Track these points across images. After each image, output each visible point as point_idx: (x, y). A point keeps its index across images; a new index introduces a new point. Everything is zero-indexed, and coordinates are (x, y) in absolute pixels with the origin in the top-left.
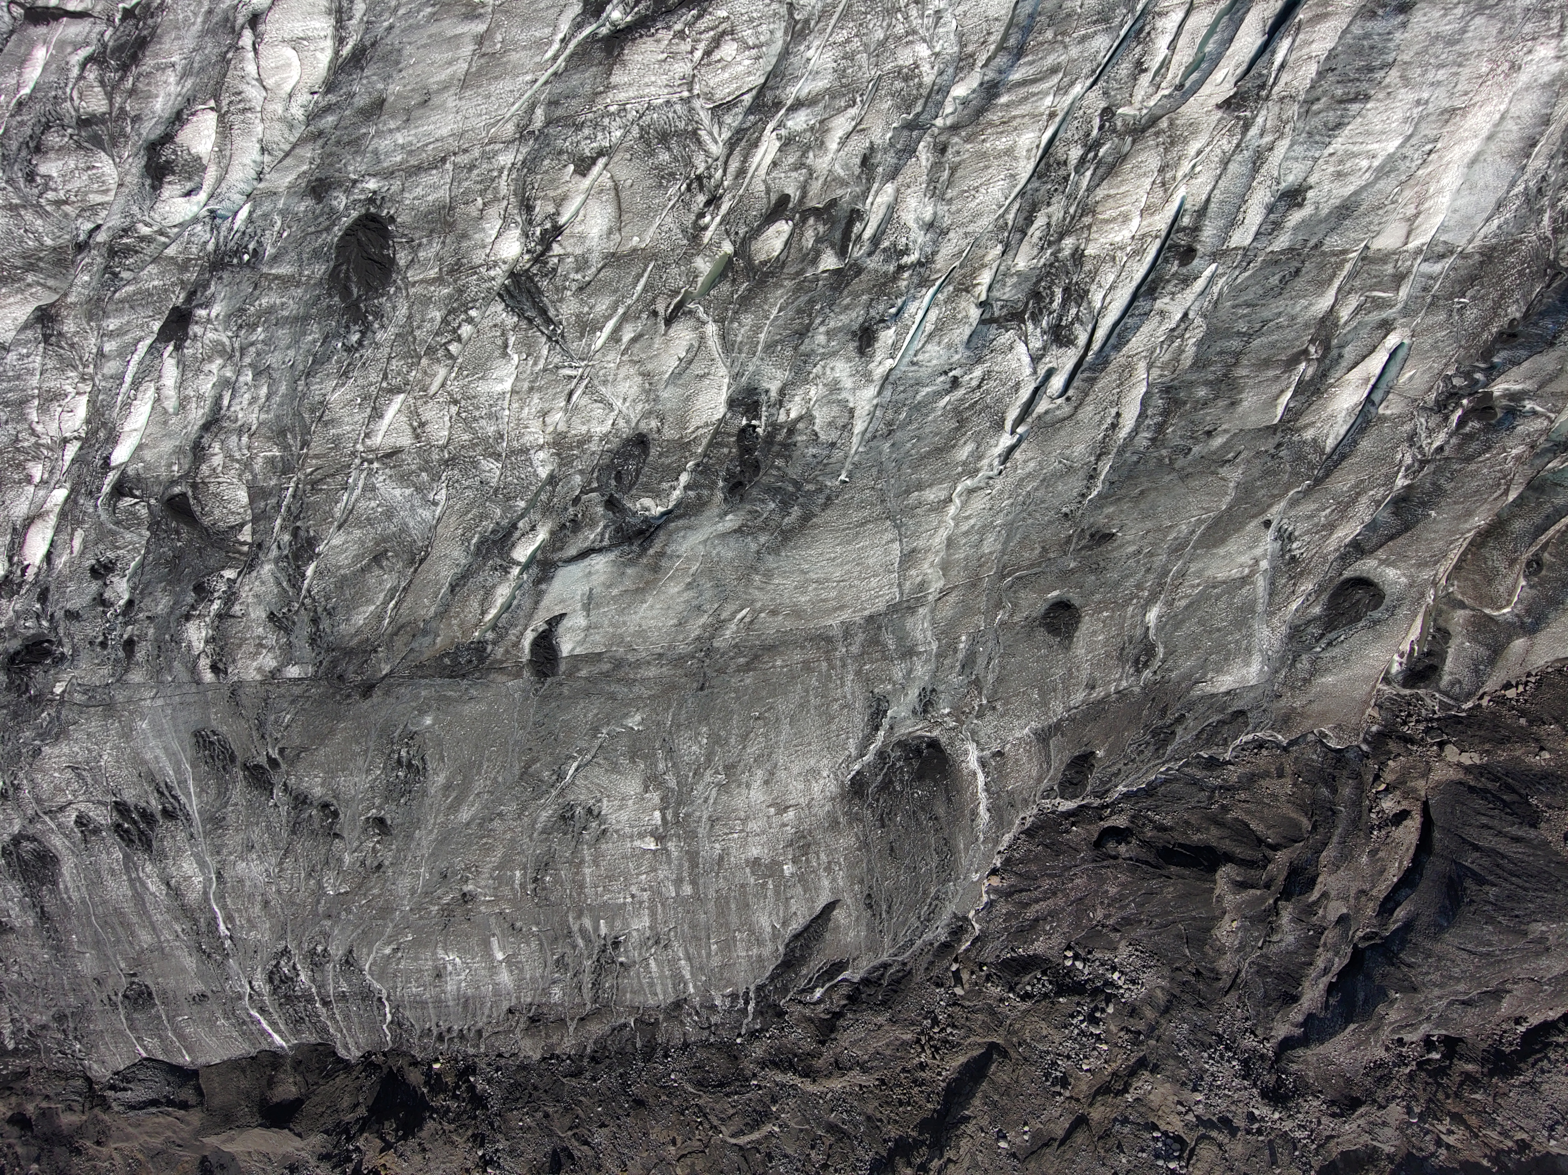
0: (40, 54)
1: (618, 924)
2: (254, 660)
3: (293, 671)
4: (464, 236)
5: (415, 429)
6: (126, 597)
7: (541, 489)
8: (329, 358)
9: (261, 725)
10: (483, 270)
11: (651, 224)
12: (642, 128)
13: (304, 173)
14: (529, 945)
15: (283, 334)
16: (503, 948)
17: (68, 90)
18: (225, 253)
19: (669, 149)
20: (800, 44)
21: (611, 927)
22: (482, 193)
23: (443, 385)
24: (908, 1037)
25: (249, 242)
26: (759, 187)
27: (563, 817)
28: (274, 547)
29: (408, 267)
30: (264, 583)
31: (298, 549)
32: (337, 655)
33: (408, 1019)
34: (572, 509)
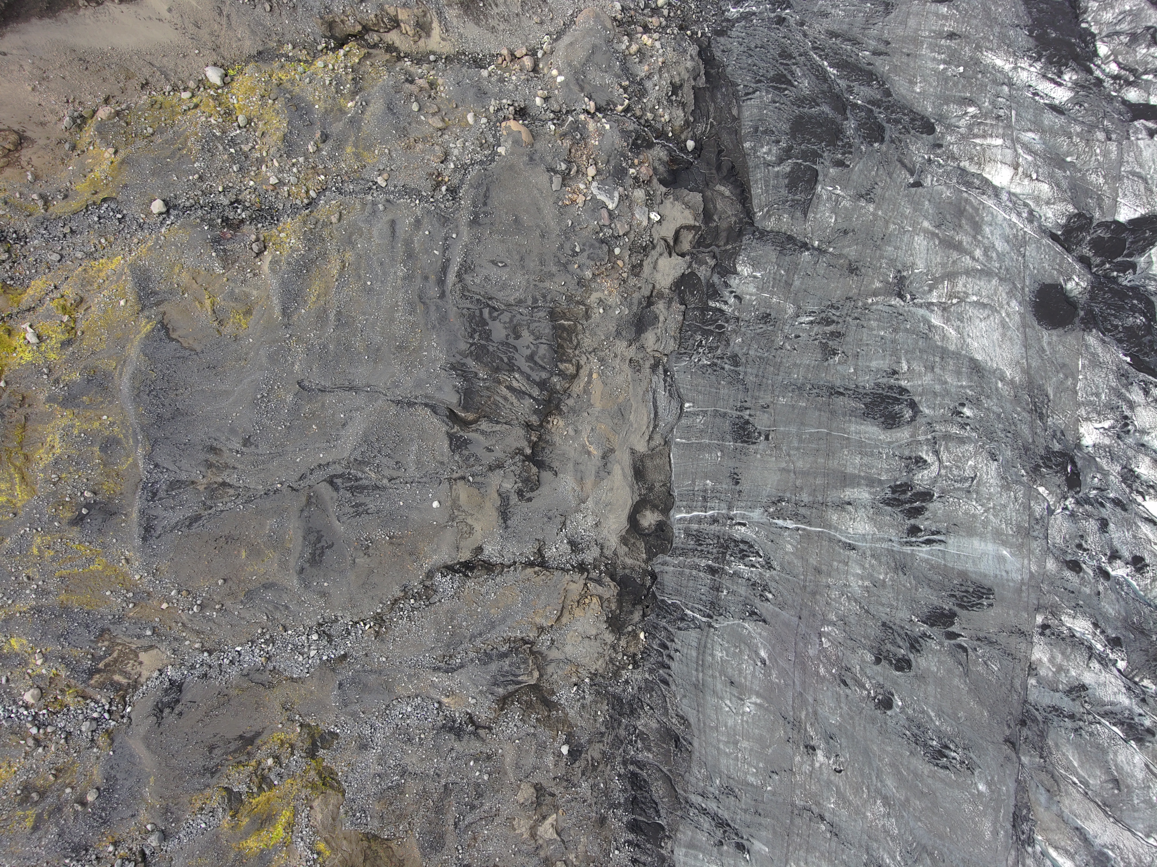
30: (1115, 694)
31: (1137, 730)
32: (1041, 725)
33: (685, 629)
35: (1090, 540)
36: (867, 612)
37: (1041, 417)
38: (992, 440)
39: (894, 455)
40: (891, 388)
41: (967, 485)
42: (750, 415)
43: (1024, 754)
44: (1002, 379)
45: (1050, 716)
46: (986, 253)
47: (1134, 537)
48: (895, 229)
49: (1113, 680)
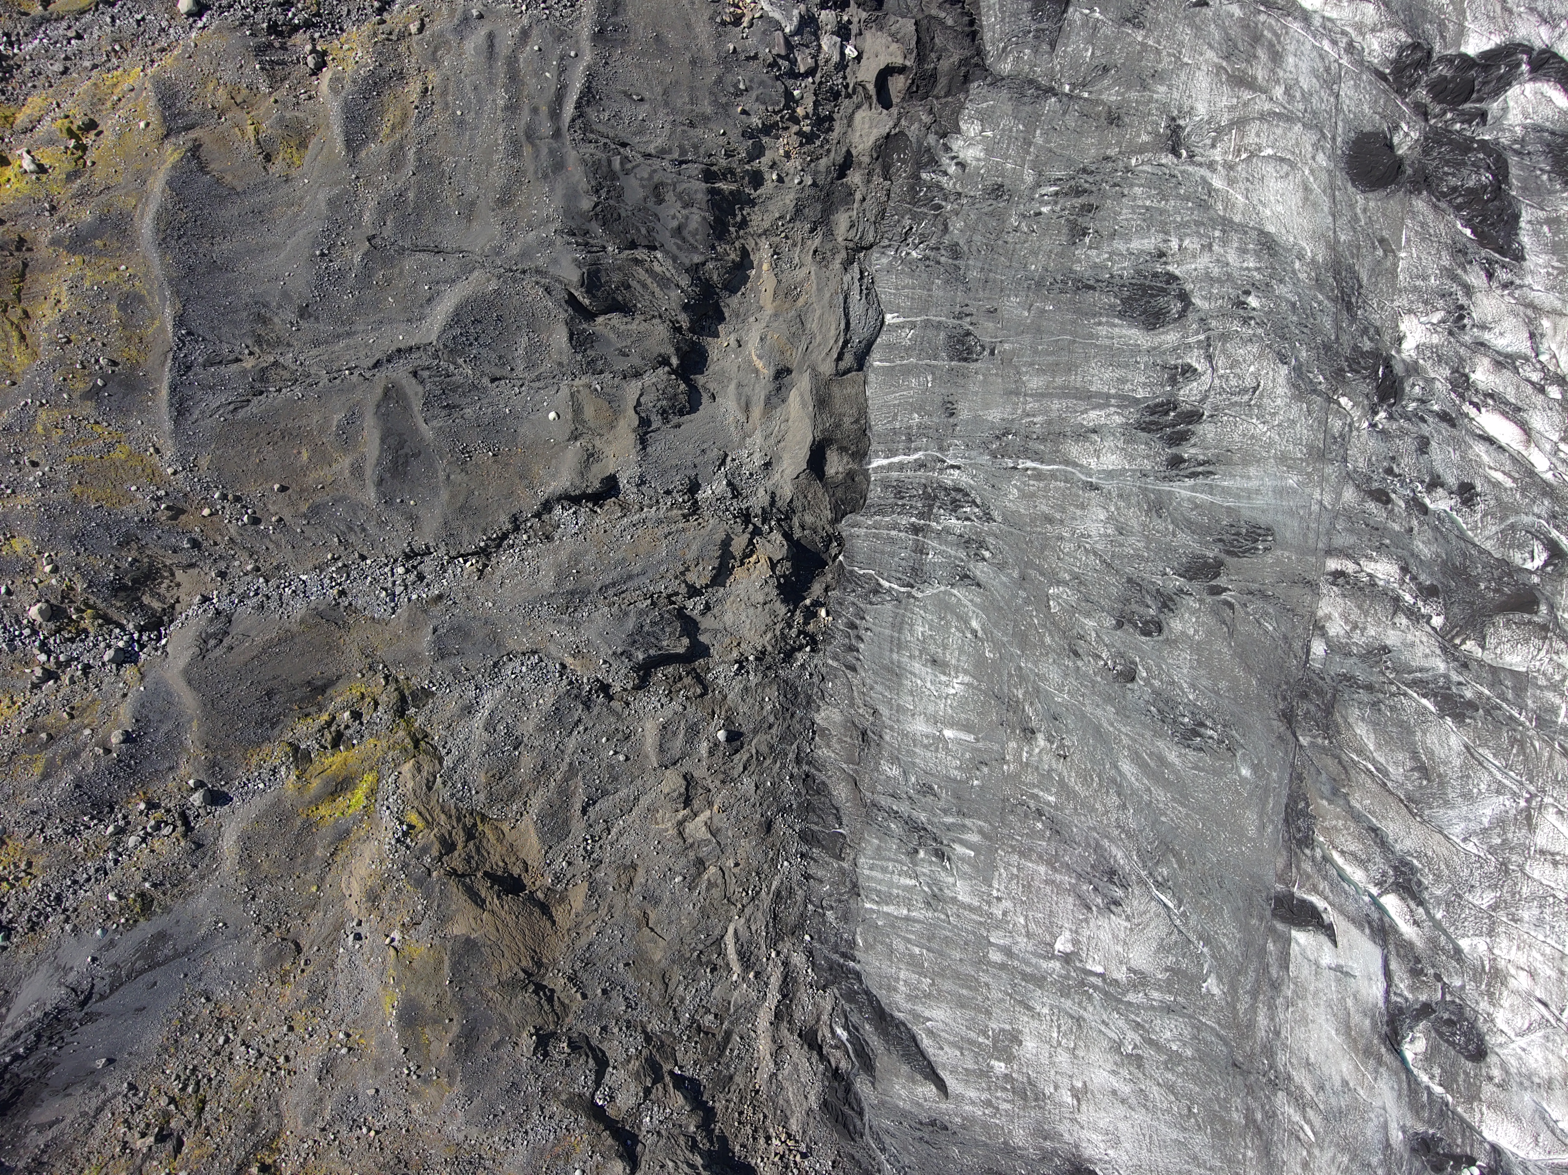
1: (966, 868)
2: (1341, 615)
3: (1318, 648)
5: (1552, 854)
6: (1432, 506)
7: (1448, 937)
9: (1265, 597)
14: (956, 768)
16: (959, 742)
21: (962, 859)
24: (794, 1126)
27: (1112, 873)
28: (1461, 679)
30: (1426, 657)
31: (1454, 701)
32: (1328, 698)
33: (880, 602)
34: (1431, 971)
35: (1404, 463)
36: (1109, 565)
37: (1349, 306)
38: (1283, 338)
39: (1155, 364)
40: (1156, 274)
41: (1246, 398)
42: (971, 324)
43: (1303, 734)
44: (1300, 257)
45: (1339, 687)
46: (1287, 91)
47: (1463, 458)
48: (1170, 63)
49: (1423, 639)
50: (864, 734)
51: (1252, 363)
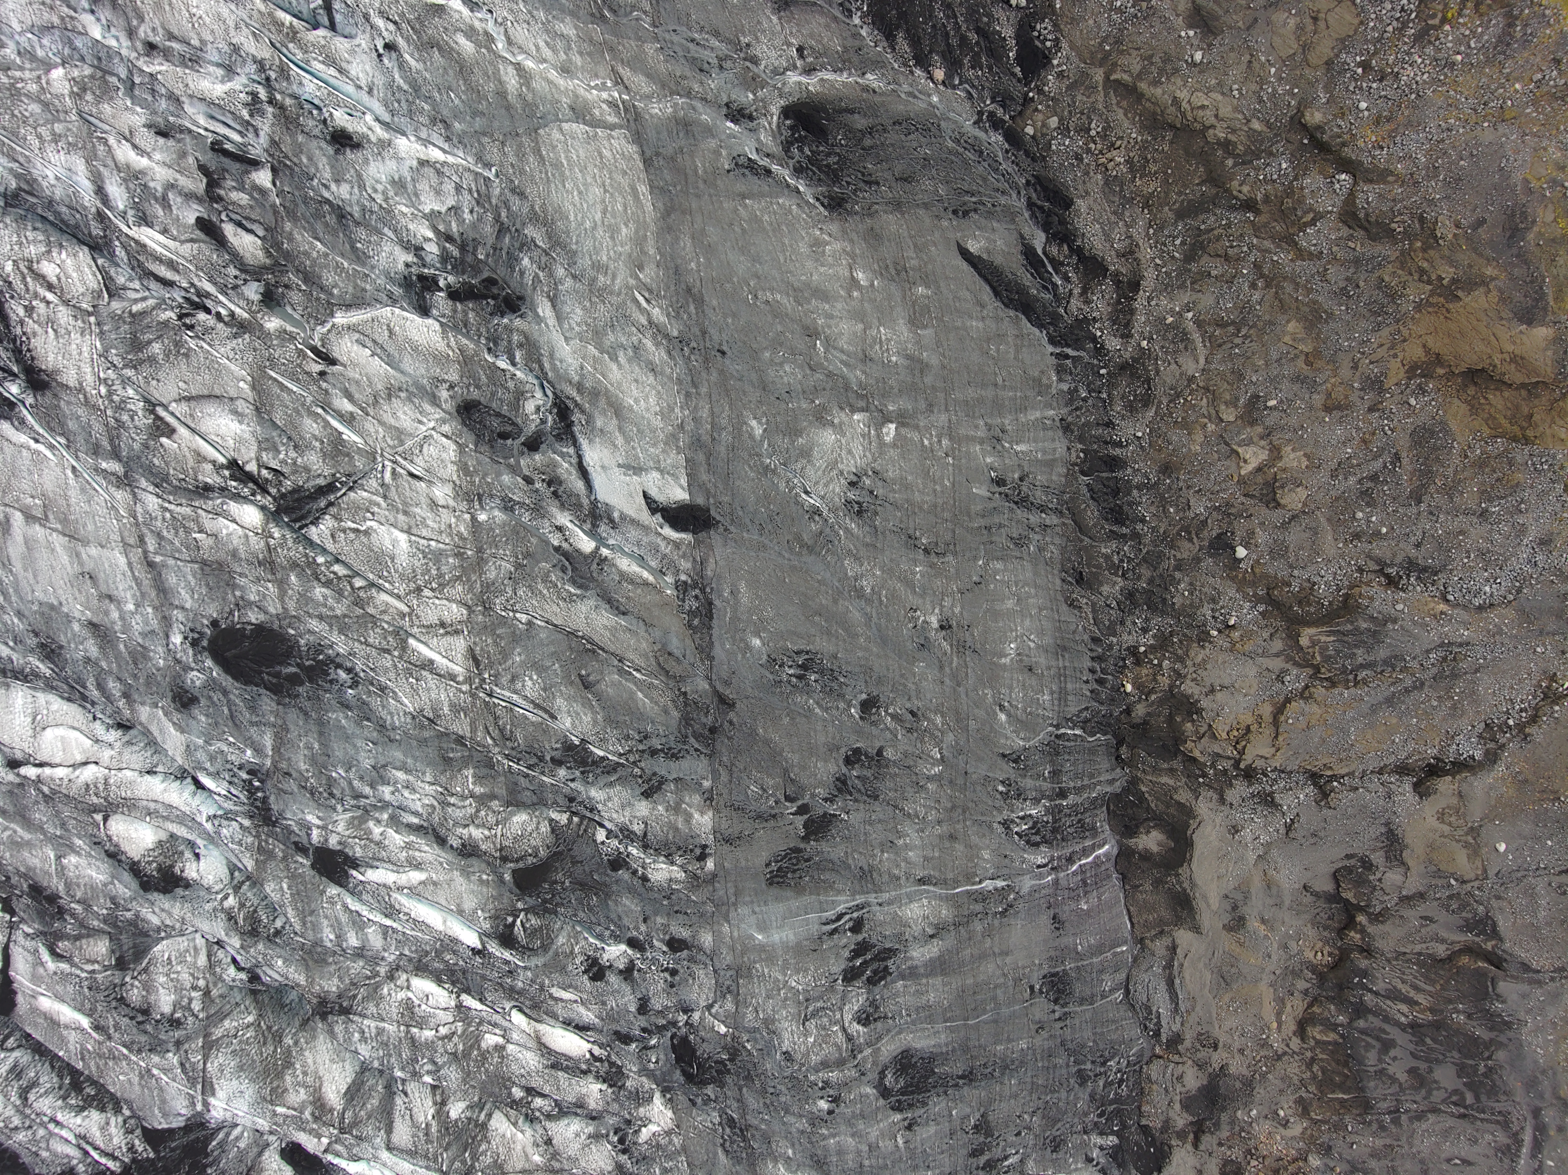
0: (46, 1003)
2: (693, 816)
4: (234, 554)
6: (624, 946)
7: (517, 518)
8: (364, 703)
9: (761, 816)
10: (272, 542)
11: (226, 368)
12: (125, 366)
13: (166, 715)
14: (999, 571)
15: (338, 750)
17: (84, 975)
18: (252, 805)
19: (149, 342)
20: (39, 185)
21: (981, 482)
22: (188, 530)
23: (398, 597)
25: (240, 778)
26: (187, 249)
27: (861, 511)
28: (572, 784)
29: (266, 613)
30: (609, 799)
31: (575, 761)
32: (689, 732)
33: (1080, 711)
34: (538, 485)
35: (661, 985)
36: (896, 807)
37: (732, 1122)
38: (792, 1077)
39: (893, 1018)
40: (911, 1106)
41: (811, 1009)
42: (1054, 1011)
43: (706, 691)
44: (788, 1160)
45: (680, 746)
47: (604, 1003)
49: (615, 816)
50: (1080, 580)
51: (813, 1044)
